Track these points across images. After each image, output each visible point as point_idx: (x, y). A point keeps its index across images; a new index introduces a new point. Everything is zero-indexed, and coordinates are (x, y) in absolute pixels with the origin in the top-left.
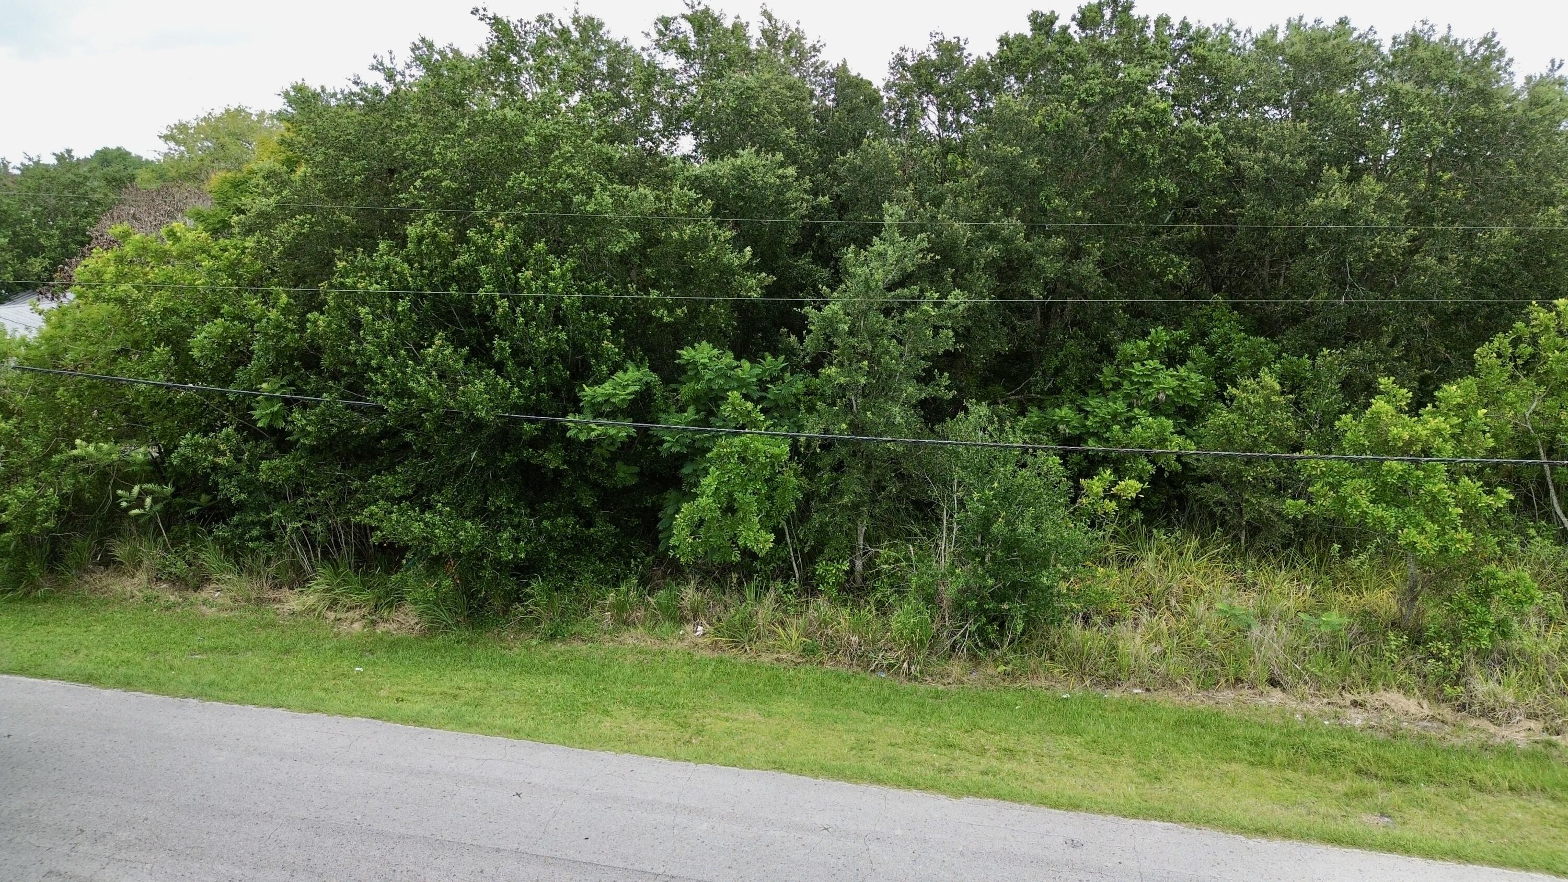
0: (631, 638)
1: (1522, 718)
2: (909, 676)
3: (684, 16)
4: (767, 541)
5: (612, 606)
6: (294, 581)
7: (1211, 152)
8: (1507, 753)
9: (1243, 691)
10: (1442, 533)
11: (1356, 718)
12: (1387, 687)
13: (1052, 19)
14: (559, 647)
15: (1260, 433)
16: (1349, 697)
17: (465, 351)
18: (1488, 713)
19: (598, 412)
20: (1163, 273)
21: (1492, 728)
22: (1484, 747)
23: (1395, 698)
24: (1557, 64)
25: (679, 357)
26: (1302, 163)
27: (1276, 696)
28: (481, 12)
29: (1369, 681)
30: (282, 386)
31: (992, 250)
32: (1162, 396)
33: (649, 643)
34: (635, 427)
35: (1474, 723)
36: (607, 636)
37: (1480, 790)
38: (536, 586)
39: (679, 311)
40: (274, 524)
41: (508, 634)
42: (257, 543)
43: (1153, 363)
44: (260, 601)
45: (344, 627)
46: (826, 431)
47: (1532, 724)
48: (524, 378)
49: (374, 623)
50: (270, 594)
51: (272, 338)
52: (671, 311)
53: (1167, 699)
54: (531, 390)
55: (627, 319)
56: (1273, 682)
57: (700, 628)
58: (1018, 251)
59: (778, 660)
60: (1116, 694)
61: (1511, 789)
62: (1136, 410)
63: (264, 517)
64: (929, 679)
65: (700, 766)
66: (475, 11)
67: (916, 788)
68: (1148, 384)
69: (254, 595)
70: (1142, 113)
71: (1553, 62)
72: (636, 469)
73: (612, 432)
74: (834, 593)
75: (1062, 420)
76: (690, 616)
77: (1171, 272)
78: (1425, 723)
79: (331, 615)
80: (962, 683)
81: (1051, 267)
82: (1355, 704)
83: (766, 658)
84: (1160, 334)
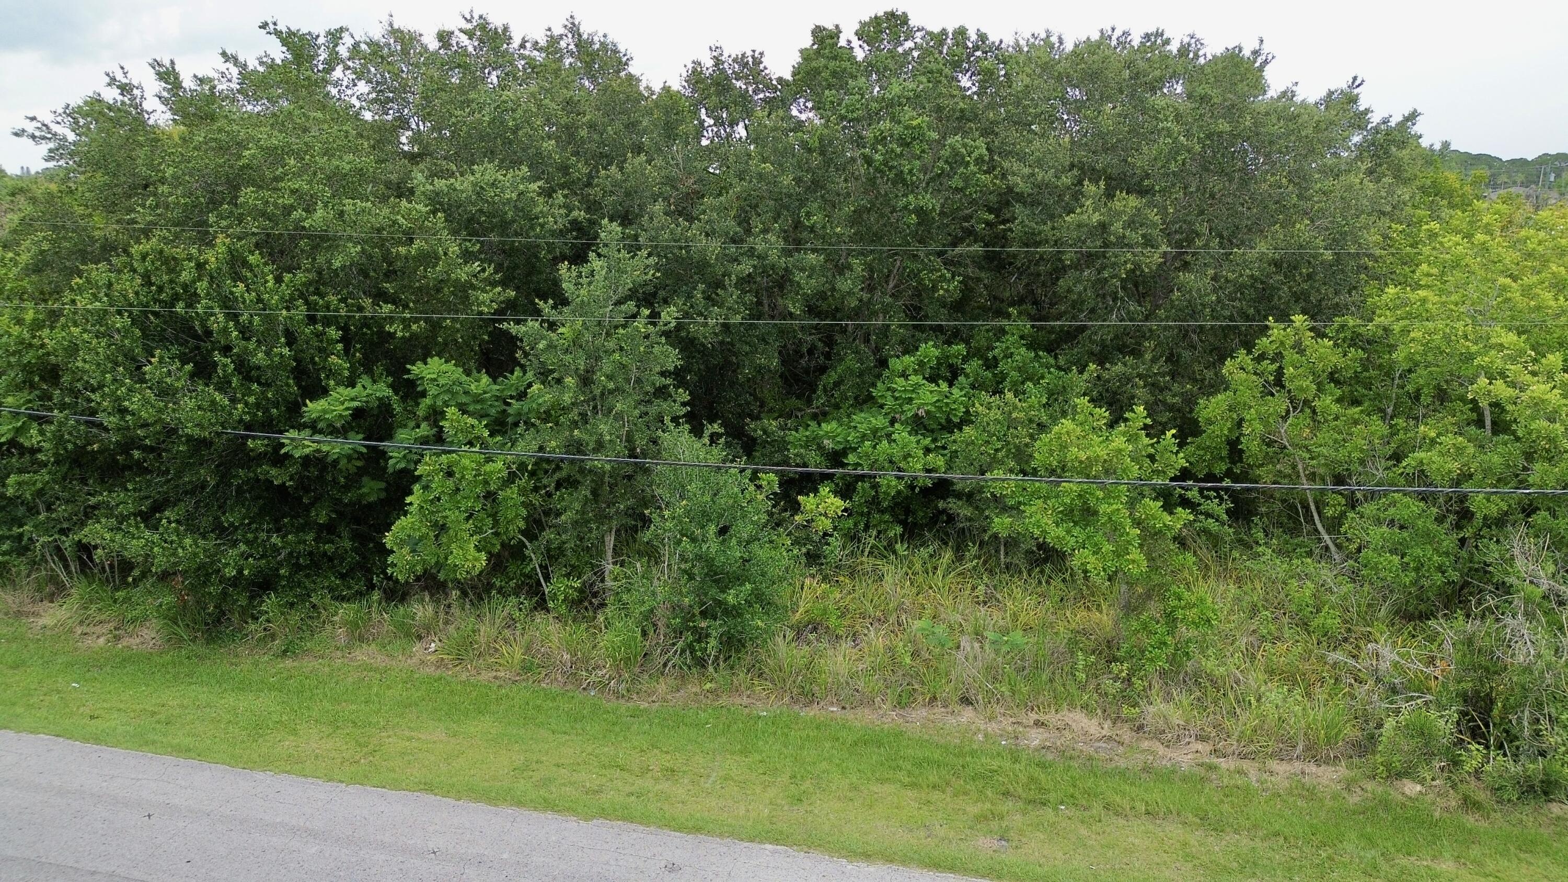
0: (364, 654)
1: (1193, 739)
2: (616, 693)
3: (461, 30)
4: (476, 559)
5: (345, 623)
6: (53, 594)
7: (972, 167)
8: (1168, 776)
9: (936, 710)
10: (1118, 554)
11: (1036, 738)
12: (1072, 706)
13: (836, 34)
14: (289, 663)
15: (997, 450)
16: (1033, 716)
17: (189, 367)
18: (1158, 735)
19: (313, 427)
20: (934, 289)
21: (1161, 750)
22: (1146, 769)
23: (1079, 720)
24: (1357, 83)
25: (409, 372)
26: (1066, 180)
27: (968, 714)
28: (272, 27)
29: (1057, 701)
30: (30, 401)
31: (746, 267)
32: (921, 412)
33: (380, 660)
34: (365, 446)
35: (1146, 744)
36: (339, 653)
37: (1117, 814)
38: (270, 603)
39: (414, 327)
40: (25, 539)
41: (243, 650)
42: (7, 558)
43: (914, 379)
44: (19, 614)
45: (89, 641)
46: (541, 449)
47: (1199, 746)
48: (250, 395)
49: (118, 638)
50: (29, 608)
51: (14, 354)
52: (407, 327)
53: (862, 718)
54: (257, 405)
55: (366, 334)
56: (966, 701)
57: (433, 645)
58: (773, 267)
59: (496, 678)
60: (812, 712)
61: (1148, 813)
62: (897, 425)
63: (16, 530)
64: (635, 696)
65: (351, 789)
66: (264, 26)
67: (552, 810)
68: (910, 400)
69: (15, 608)
70: (898, 129)
71: (1355, 79)
72: (383, 485)
73: (325, 448)
74: (563, 610)
75: (827, 435)
76: (423, 632)
77: (942, 288)
78: (1101, 744)
79: (79, 630)
80: (666, 701)
81: (808, 284)
82: (1038, 724)
83: (486, 676)
84: (930, 350)
